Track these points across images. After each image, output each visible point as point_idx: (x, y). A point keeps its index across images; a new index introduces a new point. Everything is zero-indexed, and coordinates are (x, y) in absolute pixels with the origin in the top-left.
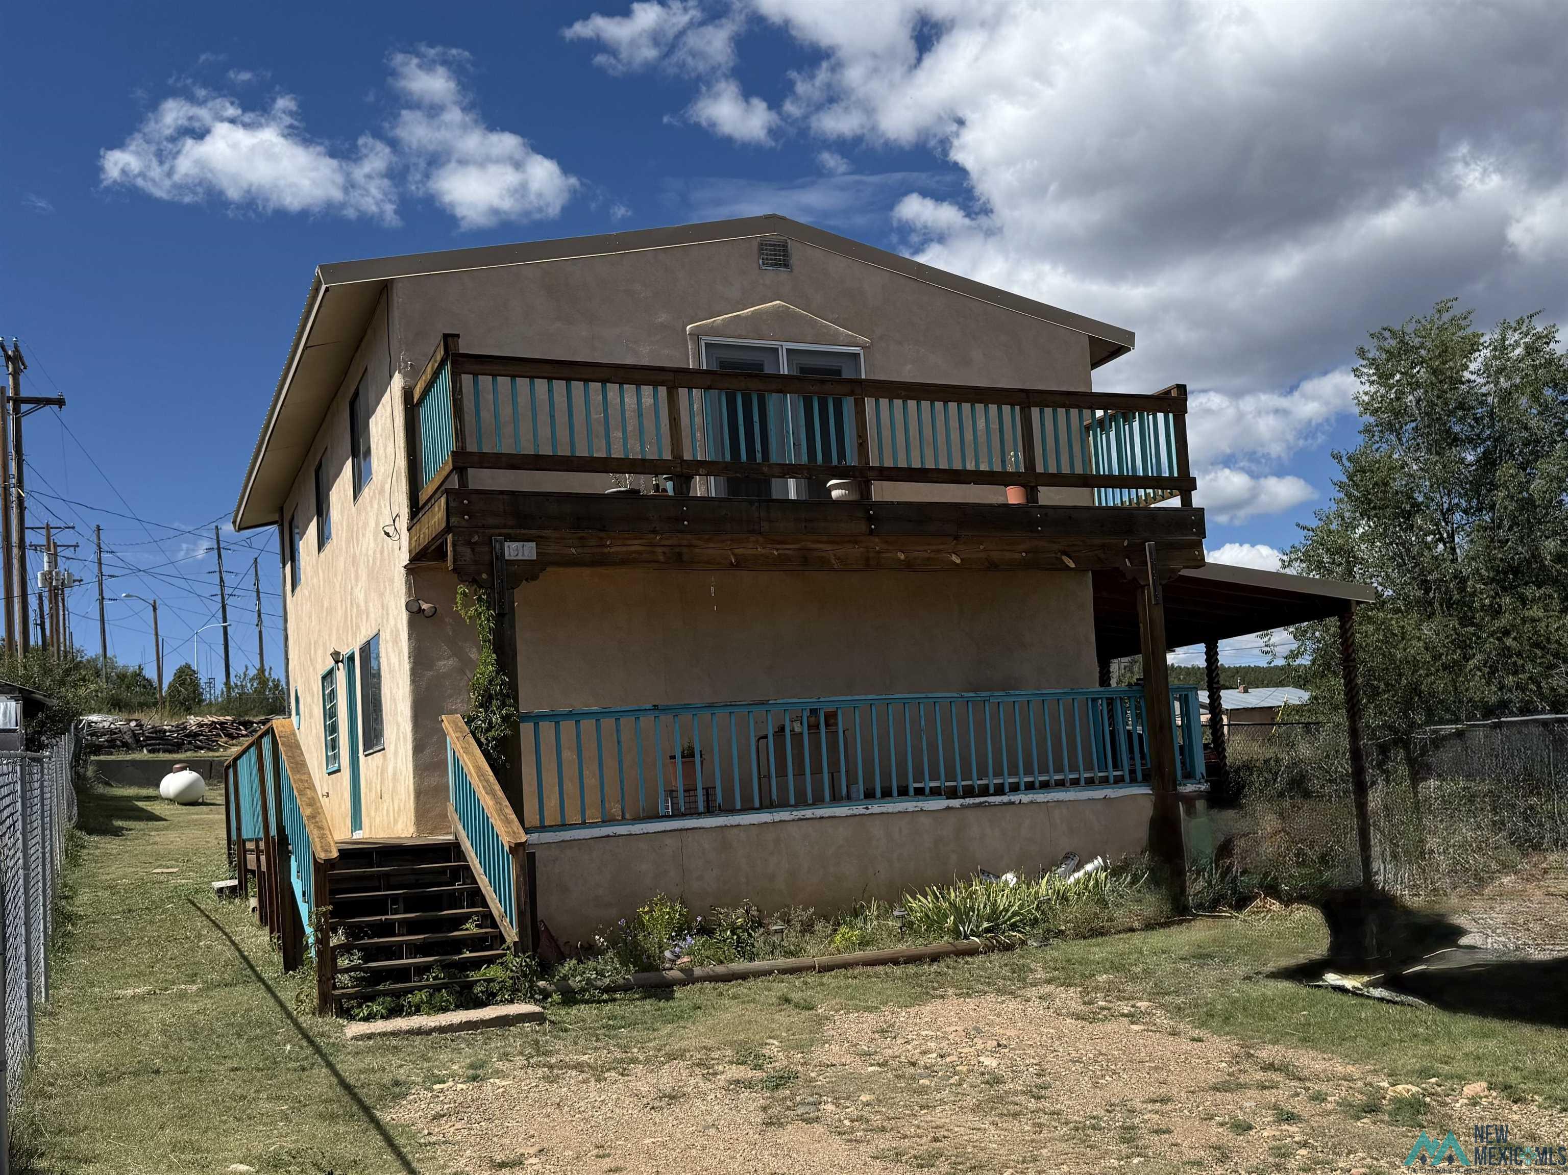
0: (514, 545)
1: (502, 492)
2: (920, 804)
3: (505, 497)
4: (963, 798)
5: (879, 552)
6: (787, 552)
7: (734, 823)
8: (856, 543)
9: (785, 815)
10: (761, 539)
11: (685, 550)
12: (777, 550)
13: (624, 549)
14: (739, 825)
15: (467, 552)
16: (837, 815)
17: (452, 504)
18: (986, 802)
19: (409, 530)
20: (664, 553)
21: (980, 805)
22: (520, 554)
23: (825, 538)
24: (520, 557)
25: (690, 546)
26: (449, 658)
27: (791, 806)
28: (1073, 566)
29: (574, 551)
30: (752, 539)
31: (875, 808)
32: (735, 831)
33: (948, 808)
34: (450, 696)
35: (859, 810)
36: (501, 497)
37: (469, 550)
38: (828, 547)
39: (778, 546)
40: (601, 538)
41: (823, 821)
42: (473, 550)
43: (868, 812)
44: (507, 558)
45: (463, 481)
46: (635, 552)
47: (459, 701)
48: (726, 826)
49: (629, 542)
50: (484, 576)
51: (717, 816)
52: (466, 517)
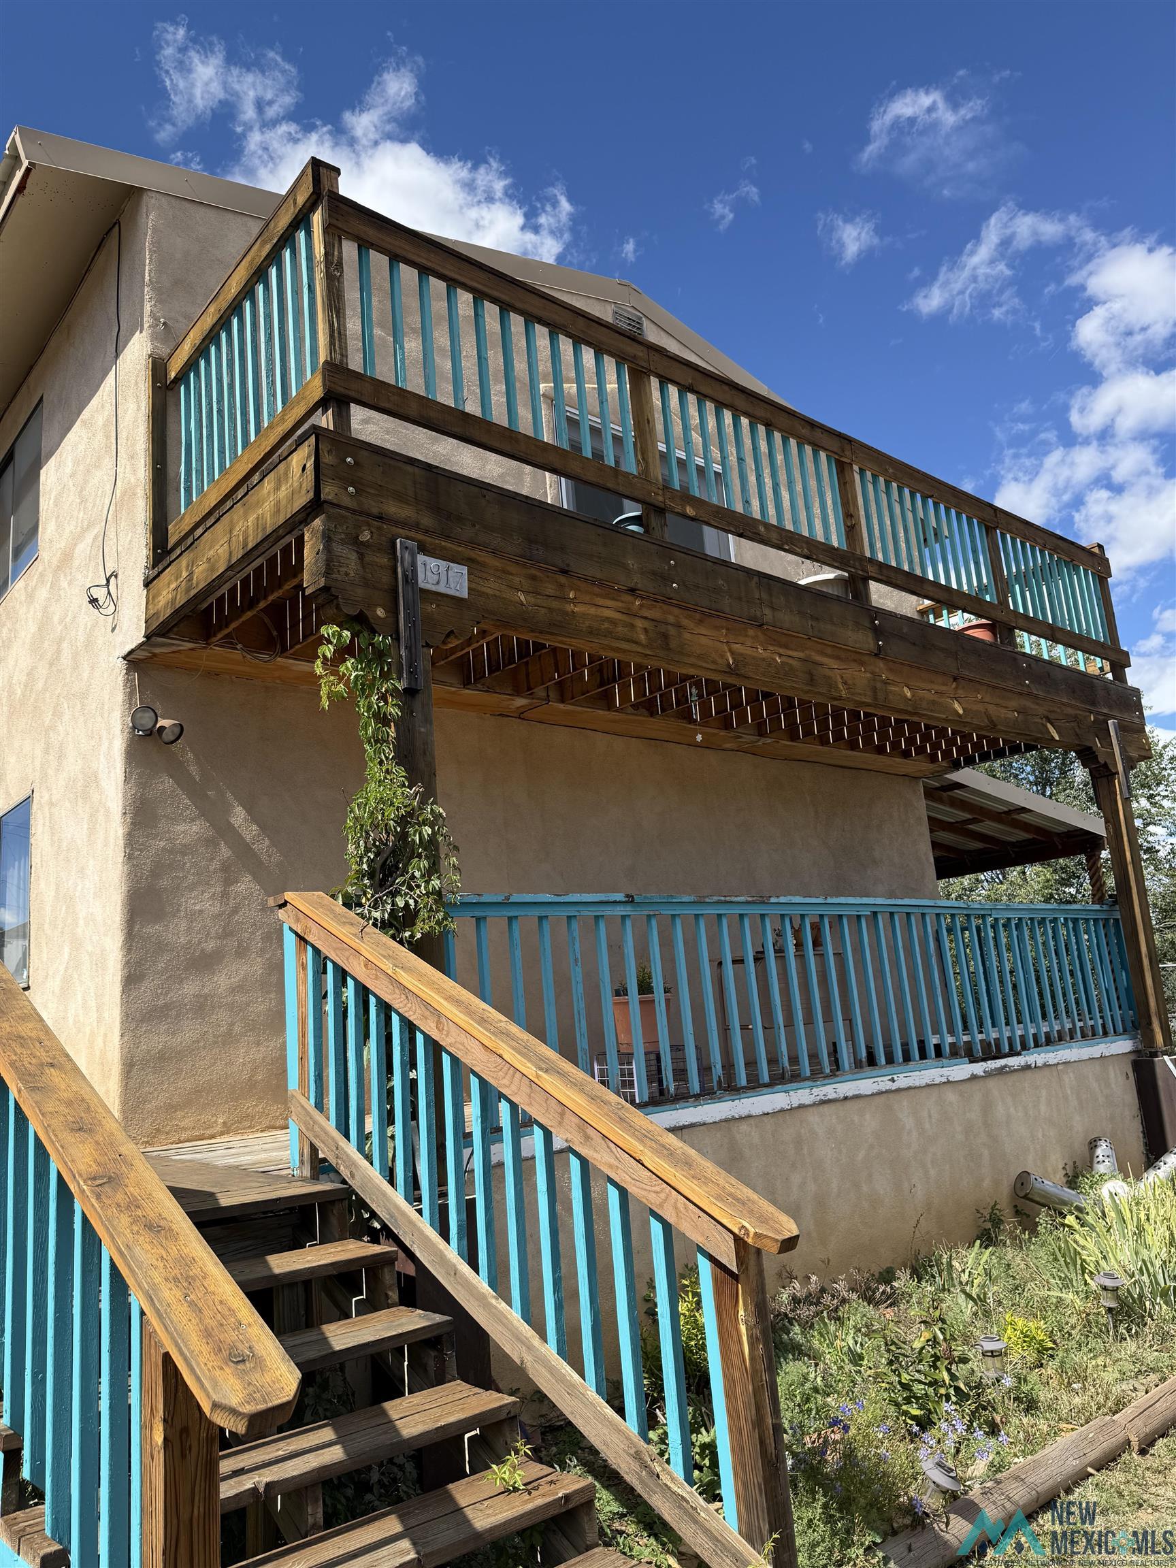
0: (433, 563)
1: (412, 461)
2: (945, 1071)
3: (417, 470)
4: (984, 1060)
5: (885, 683)
6: (790, 661)
7: (744, 1113)
8: (862, 664)
9: (802, 1095)
10: (762, 637)
11: (672, 631)
12: (780, 655)
13: (593, 611)
14: (749, 1116)
15: (349, 557)
16: (862, 1092)
17: (327, 459)
18: (1006, 1066)
19: (147, 584)
20: (646, 630)
21: (1001, 1071)
22: (443, 583)
23: (829, 651)
24: (441, 589)
25: (678, 626)
26: (192, 820)
27: (807, 1079)
28: (1057, 738)
29: (522, 598)
30: (751, 632)
31: (902, 1081)
32: (744, 1127)
33: (974, 1077)
34: (191, 888)
35: (884, 1084)
36: (409, 468)
37: (354, 556)
38: (834, 664)
39: (782, 651)
40: (562, 586)
41: (849, 1104)
42: (361, 556)
43: (894, 1086)
44: (421, 584)
45: (343, 419)
46: (608, 619)
47: (206, 896)
48: (734, 1119)
49: (601, 601)
50: (380, 612)
51: (720, 1100)
52: (351, 489)
